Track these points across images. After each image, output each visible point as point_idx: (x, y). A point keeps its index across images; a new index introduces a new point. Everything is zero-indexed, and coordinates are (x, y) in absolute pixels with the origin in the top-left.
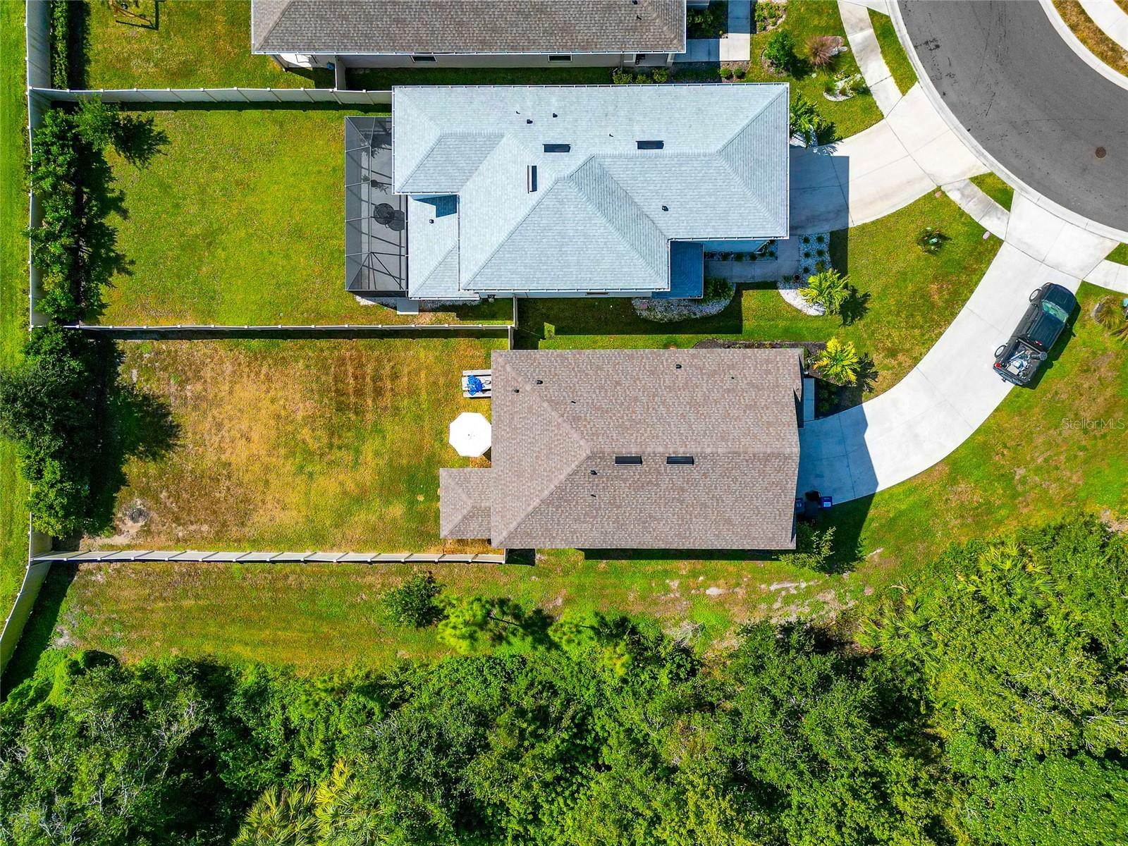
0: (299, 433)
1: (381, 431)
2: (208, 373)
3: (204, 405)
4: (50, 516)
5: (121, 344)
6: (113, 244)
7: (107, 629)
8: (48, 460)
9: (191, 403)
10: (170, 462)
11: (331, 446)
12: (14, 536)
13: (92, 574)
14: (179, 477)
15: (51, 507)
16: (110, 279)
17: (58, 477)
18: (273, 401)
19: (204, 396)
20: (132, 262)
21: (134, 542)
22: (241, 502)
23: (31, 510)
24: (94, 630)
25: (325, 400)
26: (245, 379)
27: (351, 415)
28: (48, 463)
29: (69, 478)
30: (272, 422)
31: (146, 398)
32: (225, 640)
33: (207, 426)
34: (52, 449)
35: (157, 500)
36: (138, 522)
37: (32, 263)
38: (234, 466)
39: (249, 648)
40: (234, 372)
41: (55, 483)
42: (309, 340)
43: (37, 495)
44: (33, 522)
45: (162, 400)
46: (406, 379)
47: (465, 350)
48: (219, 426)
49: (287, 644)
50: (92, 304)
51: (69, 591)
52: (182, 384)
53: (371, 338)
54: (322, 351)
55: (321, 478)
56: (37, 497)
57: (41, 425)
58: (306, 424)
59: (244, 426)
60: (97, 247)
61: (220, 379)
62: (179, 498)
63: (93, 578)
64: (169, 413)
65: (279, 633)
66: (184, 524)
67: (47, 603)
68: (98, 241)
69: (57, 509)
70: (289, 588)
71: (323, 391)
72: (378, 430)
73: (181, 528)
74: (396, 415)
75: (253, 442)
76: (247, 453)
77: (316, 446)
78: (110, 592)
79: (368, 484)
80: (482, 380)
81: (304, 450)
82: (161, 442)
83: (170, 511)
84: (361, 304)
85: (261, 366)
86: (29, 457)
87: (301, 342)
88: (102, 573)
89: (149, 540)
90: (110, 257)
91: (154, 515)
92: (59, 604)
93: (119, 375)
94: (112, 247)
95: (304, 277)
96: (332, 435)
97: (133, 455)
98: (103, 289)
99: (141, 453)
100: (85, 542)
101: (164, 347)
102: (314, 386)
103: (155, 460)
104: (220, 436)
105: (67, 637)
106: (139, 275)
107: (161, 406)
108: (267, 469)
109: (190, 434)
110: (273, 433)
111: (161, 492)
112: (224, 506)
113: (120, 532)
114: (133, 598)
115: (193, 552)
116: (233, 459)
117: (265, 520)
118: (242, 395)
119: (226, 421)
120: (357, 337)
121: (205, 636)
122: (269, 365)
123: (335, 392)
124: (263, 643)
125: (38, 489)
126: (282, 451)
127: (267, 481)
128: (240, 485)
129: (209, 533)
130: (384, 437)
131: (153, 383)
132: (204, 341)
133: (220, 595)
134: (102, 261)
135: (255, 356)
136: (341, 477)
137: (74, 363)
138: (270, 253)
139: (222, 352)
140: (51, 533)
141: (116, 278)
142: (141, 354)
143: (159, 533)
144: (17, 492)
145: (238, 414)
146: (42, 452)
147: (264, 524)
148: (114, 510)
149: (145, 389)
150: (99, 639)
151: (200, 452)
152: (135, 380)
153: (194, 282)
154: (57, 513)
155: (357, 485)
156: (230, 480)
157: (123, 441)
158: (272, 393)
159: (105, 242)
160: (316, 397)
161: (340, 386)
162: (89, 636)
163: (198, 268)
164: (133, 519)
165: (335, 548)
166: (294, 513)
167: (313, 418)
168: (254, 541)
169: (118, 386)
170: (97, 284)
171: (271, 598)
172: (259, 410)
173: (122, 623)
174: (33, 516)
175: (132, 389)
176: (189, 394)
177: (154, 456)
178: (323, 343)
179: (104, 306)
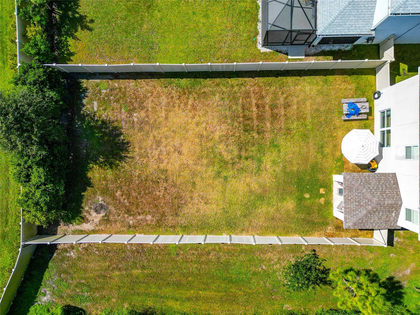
0: (217, 148)
1: (277, 146)
2: (149, 104)
3: (147, 128)
4: (36, 210)
5: (85, 83)
6: (77, 8)
7: (78, 290)
8: (35, 167)
9: (137, 126)
10: (122, 170)
11: (240, 157)
12: (9, 224)
13: (67, 251)
14: (129, 180)
15: (37, 204)
16: (76, 34)
17: (43, 180)
18: (197, 124)
19: (147, 121)
20: (92, 21)
21: (97, 228)
22: (175, 198)
23: (22, 206)
24: (69, 291)
25: (236, 124)
26: (176, 109)
27: (254, 135)
28: (34, 170)
29: (51, 181)
30: (197, 140)
31: (104, 122)
32: (162, 297)
33: (150, 143)
34: (38, 159)
35: (114, 197)
36: (100, 213)
37: (18, 14)
38: (169, 172)
39: (178, 303)
40: (169, 103)
41: (40, 185)
42: (223, 79)
43: (27, 195)
44: (23, 215)
45: (116, 124)
46: (296, 107)
47: (340, 85)
48: (158, 143)
49: (206, 300)
50: (63, 53)
51: (50, 264)
52: (130, 112)
53: (268, 76)
54: (232, 86)
55: (233, 181)
56: (26, 196)
57: (29, 138)
58: (221, 141)
59: (177, 142)
60: (66, 10)
61: (158, 108)
62: (129, 196)
63: (68, 254)
64: (121, 134)
65: (201, 292)
66: (133, 215)
67: (35, 273)
68: (66, 5)
69: (42, 205)
70: (210, 261)
71: (235, 117)
72: (274, 145)
73: (131, 218)
74: (288, 134)
75: (183, 155)
76: (179, 162)
77: (229, 158)
78: (80, 264)
79: (268, 185)
80: (359, 105)
81: (221, 161)
82: (116, 154)
83: (124, 205)
84: (262, 51)
85: (188, 98)
86: (19, 165)
87: (217, 80)
88: (74, 251)
89: (108, 227)
90: (75, 18)
91: (111, 208)
92: (42, 273)
93: (84, 106)
94: (77, 10)
95: (220, 32)
96: (241, 149)
97: (96, 165)
98: (71, 41)
99: (101, 163)
100: (62, 228)
101: (116, 85)
102: (227, 113)
103: (111, 168)
104: (159, 150)
105: (49, 296)
106: (96, 31)
107: (115, 128)
108: (194, 174)
109: (137, 149)
110: (198, 148)
111: (117, 191)
112: (163, 201)
113: (87, 221)
114: (97, 268)
115: (140, 235)
116: (169, 167)
117: (194, 211)
118: (175, 120)
119: (163, 140)
120: (259, 76)
121: (148, 295)
122: (194, 98)
123: (243, 117)
124: (189, 299)
125: (27, 190)
126: (205, 161)
127: (194, 183)
128: (174, 185)
129: (152, 221)
130: (279, 151)
131: (109, 111)
132: (146, 80)
133: (159, 266)
134: (69, 20)
135: (185, 92)
136: (248, 180)
137: (52, 94)
138: (194, 13)
139: (159, 89)
140: (37, 223)
141: (80, 33)
142: (100, 90)
143: (116, 221)
144: (11, 192)
145: (172, 134)
146: (30, 161)
147: (192, 214)
148: (83, 205)
149: (103, 116)
150: (72, 297)
151: (145, 162)
152: (96, 109)
153: (138, 36)
154: (42, 208)
155: (260, 186)
156: (167, 182)
157: (88, 155)
158: (197, 118)
159: (72, 6)
160: (229, 121)
161: (247, 113)
162: (65, 295)
163: (141, 25)
164: (97, 211)
165: (244, 232)
166: (214, 206)
167: (227, 137)
168: (185, 227)
169: (84, 114)
170: (66, 38)
171: (197, 268)
172: (187, 131)
173: (89, 286)
174: (23, 210)
175: (94, 116)
176: (135, 120)
177: (111, 165)
178: (233, 81)
179: (72, 54)
